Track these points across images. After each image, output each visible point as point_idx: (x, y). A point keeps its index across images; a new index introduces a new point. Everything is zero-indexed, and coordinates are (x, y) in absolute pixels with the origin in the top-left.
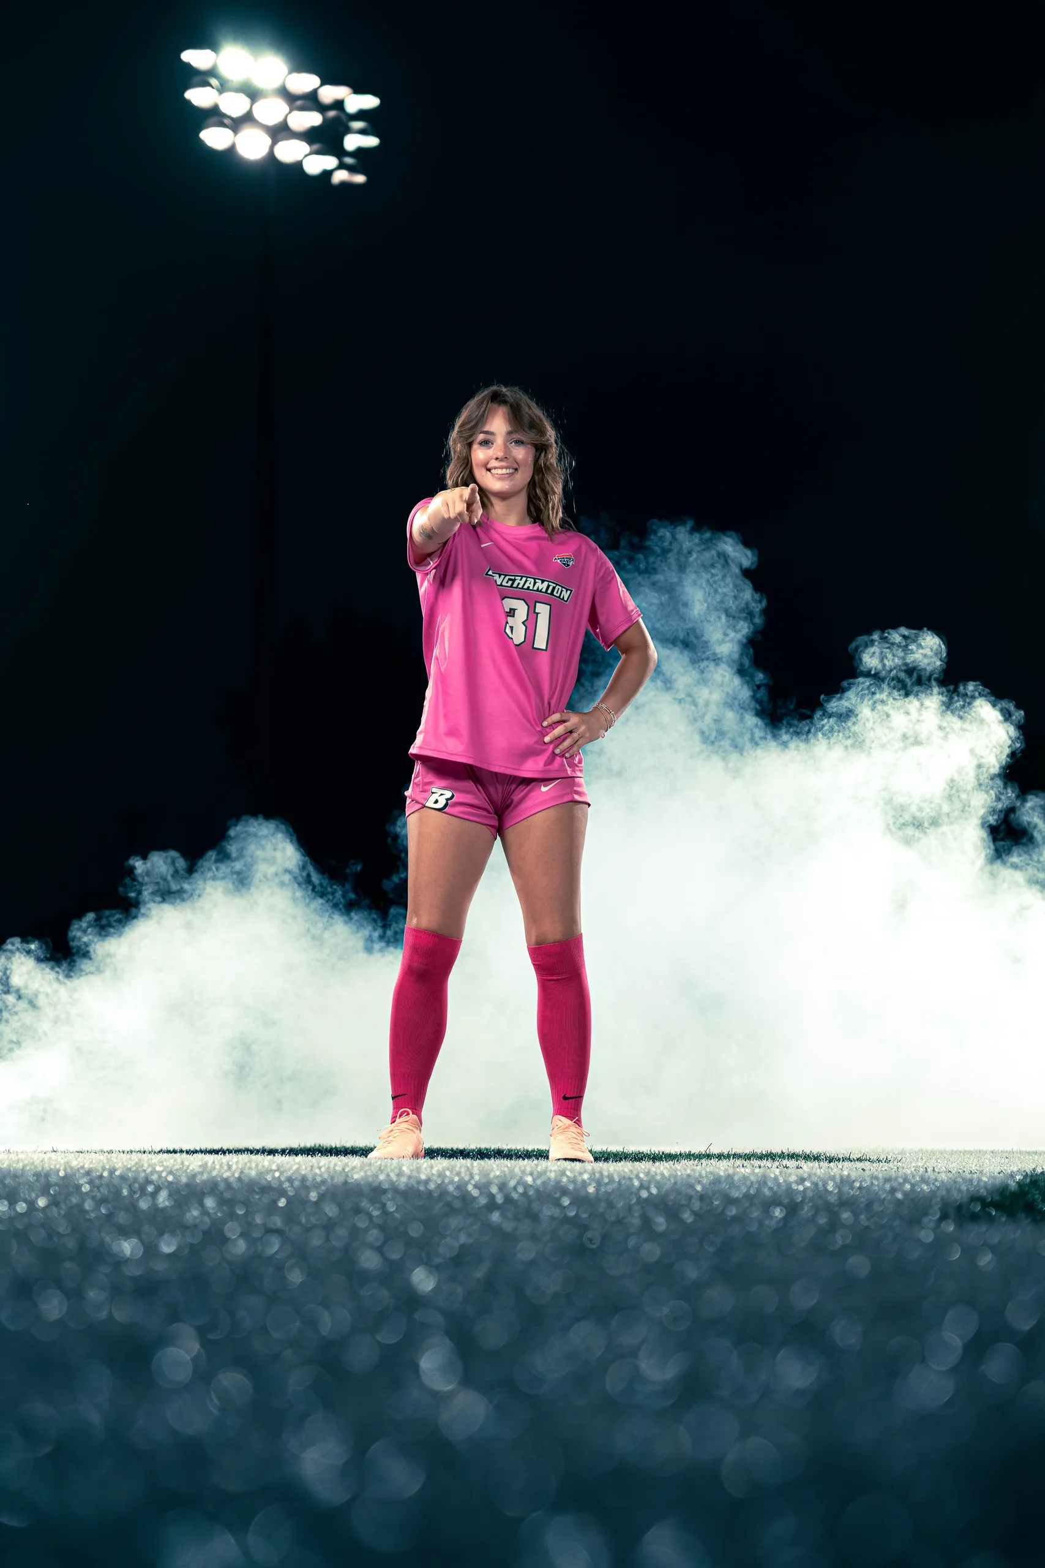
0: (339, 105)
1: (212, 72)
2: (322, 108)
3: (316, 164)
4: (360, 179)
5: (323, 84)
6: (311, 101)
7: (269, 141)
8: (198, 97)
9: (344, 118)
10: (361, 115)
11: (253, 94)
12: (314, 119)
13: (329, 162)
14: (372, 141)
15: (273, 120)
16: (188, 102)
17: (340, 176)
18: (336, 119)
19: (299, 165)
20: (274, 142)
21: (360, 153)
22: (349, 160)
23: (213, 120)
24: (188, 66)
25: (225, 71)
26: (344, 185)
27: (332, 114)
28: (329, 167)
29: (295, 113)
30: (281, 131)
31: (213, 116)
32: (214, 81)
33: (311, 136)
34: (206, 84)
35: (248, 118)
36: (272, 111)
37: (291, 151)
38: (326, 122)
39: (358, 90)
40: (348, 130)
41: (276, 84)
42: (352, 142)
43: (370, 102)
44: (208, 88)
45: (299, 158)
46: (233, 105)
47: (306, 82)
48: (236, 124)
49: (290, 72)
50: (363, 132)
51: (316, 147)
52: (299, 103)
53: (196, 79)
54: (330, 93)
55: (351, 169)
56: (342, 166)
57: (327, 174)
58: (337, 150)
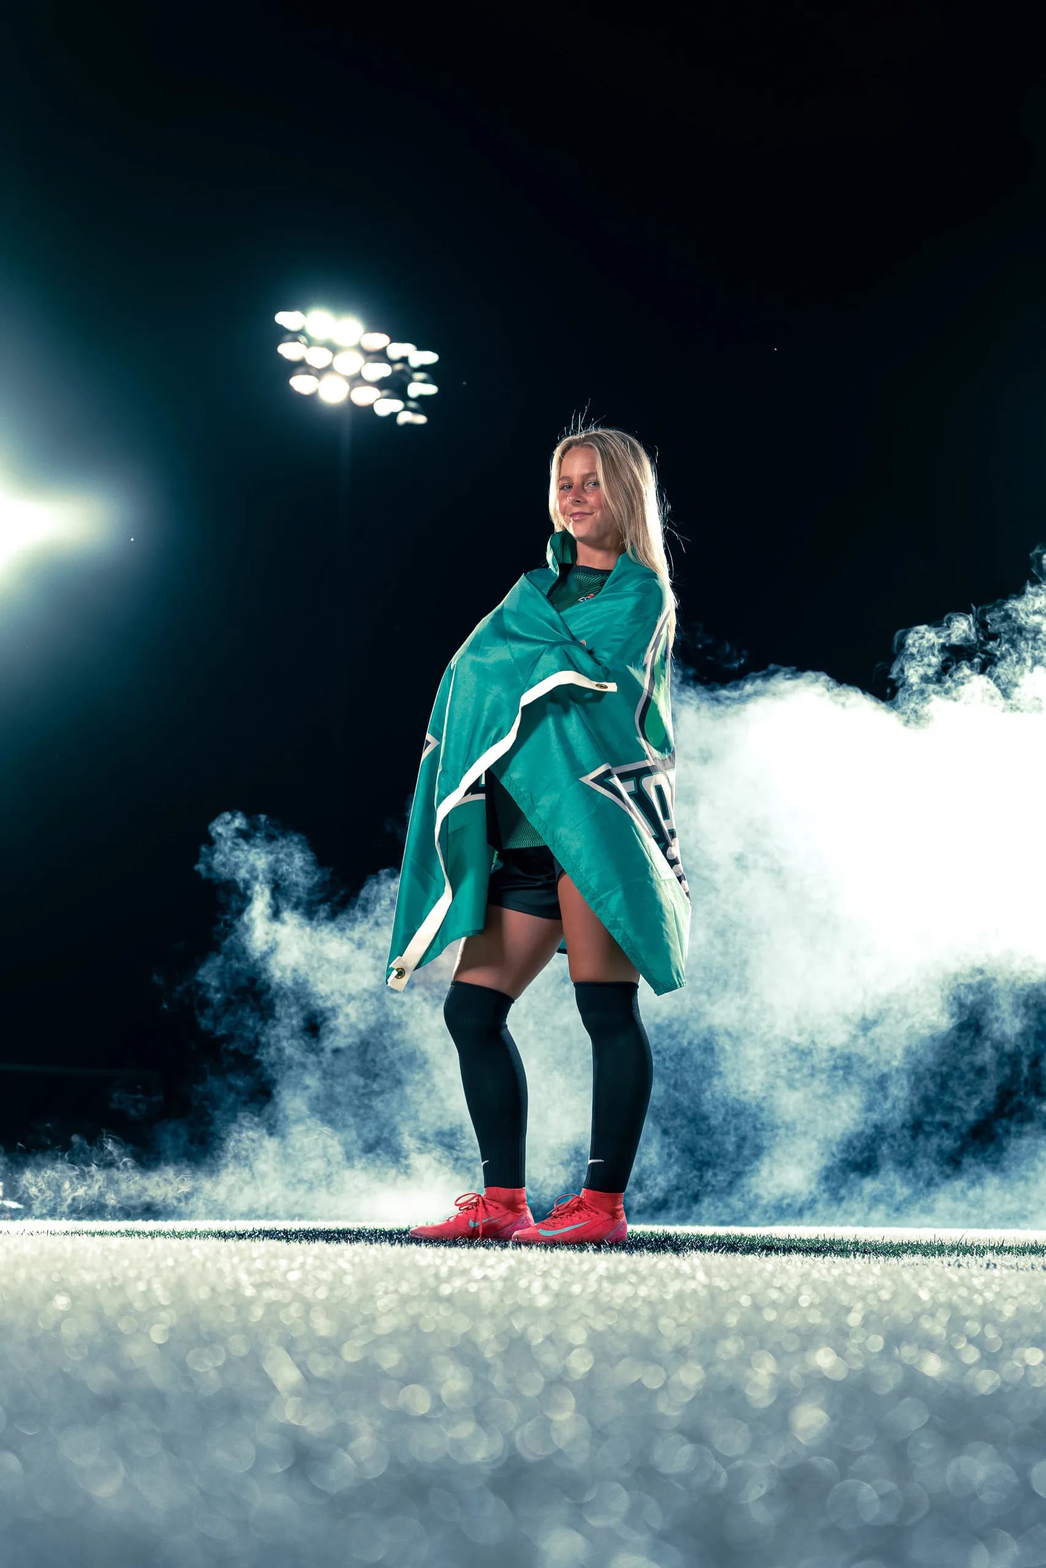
0: (404, 360)
1: (301, 332)
2: (391, 362)
3: (386, 406)
4: (421, 419)
5: (390, 343)
6: (381, 355)
7: (347, 387)
8: (288, 351)
9: (408, 371)
10: (422, 368)
11: (334, 349)
12: (384, 370)
13: (396, 405)
14: (431, 389)
15: (352, 371)
16: (280, 356)
17: (404, 418)
18: (402, 372)
19: (371, 407)
20: (352, 388)
21: (421, 399)
22: (412, 405)
23: (301, 370)
24: (281, 327)
25: (310, 331)
26: (409, 426)
27: (399, 367)
28: (396, 411)
29: (369, 364)
30: (357, 380)
31: (301, 366)
32: (302, 339)
33: (381, 384)
34: (296, 340)
35: (329, 369)
36: (350, 363)
37: (365, 396)
38: (395, 375)
39: (420, 348)
40: (411, 380)
41: (355, 343)
42: (416, 389)
43: (430, 357)
44: (298, 343)
45: (371, 401)
46: (317, 358)
47: (379, 340)
48: (320, 373)
49: (365, 333)
50: (424, 381)
51: (385, 392)
52: (372, 357)
53: (289, 337)
54: (398, 350)
55: (414, 411)
56: (406, 409)
57: (394, 416)
58: (403, 396)
